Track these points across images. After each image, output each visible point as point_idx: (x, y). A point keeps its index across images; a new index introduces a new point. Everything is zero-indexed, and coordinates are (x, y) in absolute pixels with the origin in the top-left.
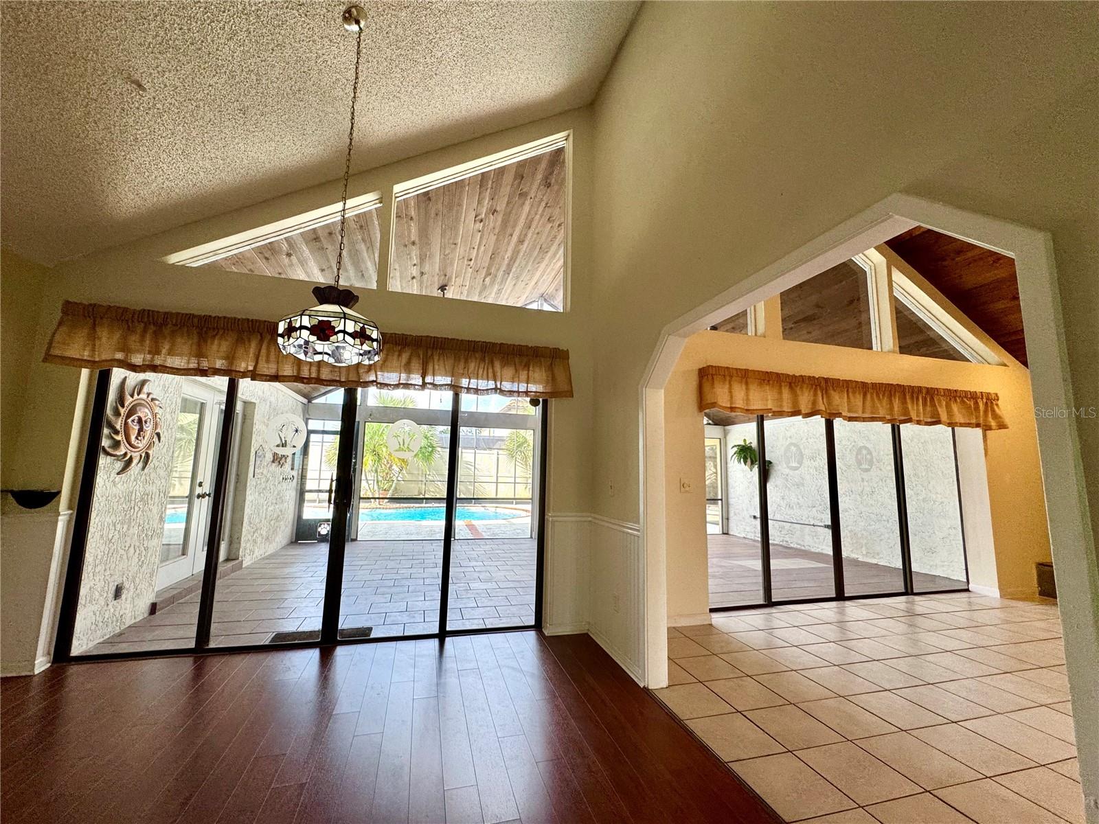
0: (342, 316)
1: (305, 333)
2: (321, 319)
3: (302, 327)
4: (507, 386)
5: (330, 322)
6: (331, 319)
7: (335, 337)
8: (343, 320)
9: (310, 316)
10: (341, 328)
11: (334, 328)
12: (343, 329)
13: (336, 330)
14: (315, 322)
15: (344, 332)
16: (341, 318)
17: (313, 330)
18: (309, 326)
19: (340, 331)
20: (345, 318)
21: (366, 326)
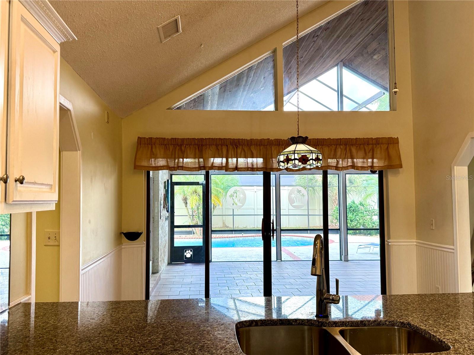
0: (311, 152)
1: (297, 162)
2: (302, 154)
3: (295, 159)
4: (359, 162)
5: (306, 155)
6: (306, 154)
7: (309, 162)
8: (311, 154)
9: (298, 154)
10: (311, 158)
11: (308, 158)
12: (312, 158)
13: (309, 159)
14: (300, 156)
15: (312, 159)
16: (311, 153)
17: (300, 160)
18: (298, 158)
19: (311, 159)
20: (312, 153)
21: (318, 154)
